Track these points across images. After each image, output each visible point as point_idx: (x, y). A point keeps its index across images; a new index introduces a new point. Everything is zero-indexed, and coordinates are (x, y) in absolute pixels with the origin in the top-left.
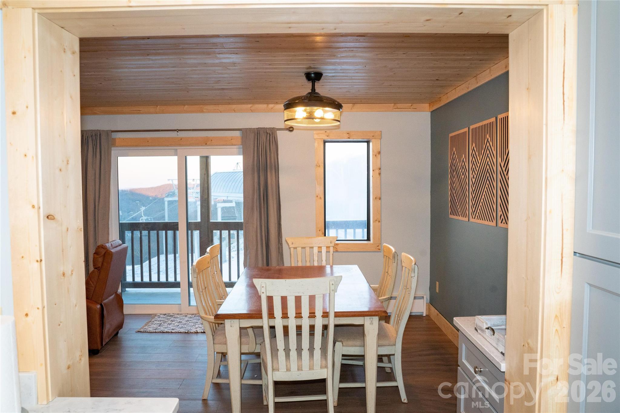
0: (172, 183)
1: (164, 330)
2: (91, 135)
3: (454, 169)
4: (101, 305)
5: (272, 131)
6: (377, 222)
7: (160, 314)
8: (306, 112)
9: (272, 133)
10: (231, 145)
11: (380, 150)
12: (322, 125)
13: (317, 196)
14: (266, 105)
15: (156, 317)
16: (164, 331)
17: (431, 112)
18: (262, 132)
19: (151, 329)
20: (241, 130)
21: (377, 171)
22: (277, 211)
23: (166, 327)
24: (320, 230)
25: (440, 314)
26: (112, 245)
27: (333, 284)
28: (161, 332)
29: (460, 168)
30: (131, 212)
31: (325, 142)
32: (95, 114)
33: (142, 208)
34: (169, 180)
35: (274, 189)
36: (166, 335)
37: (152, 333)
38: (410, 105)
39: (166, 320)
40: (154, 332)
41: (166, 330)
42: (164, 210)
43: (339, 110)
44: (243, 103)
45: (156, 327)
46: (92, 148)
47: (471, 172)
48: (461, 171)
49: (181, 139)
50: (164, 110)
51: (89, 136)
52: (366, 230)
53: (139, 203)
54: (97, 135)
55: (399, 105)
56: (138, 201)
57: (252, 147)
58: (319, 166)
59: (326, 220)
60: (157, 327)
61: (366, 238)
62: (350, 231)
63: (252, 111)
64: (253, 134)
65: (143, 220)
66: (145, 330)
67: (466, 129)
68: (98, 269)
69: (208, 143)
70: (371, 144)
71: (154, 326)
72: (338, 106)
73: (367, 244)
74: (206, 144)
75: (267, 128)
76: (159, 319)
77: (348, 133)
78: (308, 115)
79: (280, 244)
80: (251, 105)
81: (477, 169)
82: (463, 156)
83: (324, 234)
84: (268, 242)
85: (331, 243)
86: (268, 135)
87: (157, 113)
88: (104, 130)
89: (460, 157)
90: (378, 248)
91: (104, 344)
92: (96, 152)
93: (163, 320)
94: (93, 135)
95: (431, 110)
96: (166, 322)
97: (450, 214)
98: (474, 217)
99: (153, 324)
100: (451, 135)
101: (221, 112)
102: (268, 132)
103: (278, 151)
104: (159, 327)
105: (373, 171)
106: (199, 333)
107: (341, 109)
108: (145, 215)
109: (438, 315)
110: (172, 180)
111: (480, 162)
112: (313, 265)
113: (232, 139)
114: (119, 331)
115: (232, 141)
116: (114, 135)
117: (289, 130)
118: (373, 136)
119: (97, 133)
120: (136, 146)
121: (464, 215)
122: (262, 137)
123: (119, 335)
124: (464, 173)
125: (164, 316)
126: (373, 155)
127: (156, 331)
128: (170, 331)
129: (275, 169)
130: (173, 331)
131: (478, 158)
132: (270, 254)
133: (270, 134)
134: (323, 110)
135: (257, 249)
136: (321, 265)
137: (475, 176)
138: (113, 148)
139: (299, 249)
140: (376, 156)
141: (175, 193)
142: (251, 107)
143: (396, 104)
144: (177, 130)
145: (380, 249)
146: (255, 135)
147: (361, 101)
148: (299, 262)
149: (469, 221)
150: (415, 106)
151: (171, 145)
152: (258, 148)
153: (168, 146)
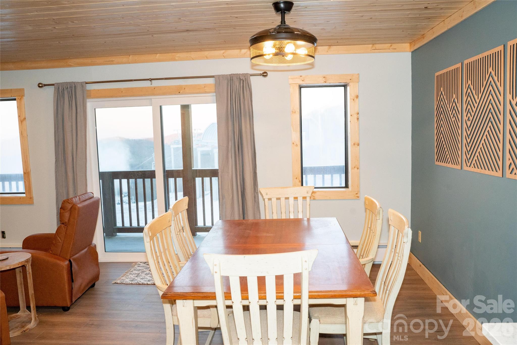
1: (140, 281)
2: (66, 87)
3: (441, 111)
4: (70, 261)
5: (245, 77)
6: (356, 169)
7: (141, 263)
8: (275, 48)
9: (246, 79)
10: (204, 93)
11: (358, 93)
12: (294, 64)
13: (293, 143)
14: (239, 50)
15: (136, 266)
16: (140, 283)
17: (412, 52)
18: (235, 79)
19: (128, 281)
20: (214, 77)
21: (356, 116)
22: (252, 159)
23: (143, 277)
24: (296, 178)
25: (423, 266)
26: (79, 199)
27: (306, 261)
28: (137, 283)
29: (449, 110)
31: (301, 87)
32: (70, 66)
35: (249, 137)
36: (141, 287)
37: (128, 285)
38: (390, 45)
39: (145, 270)
40: (130, 284)
41: (142, 281)
43: (313, 44)
44: (215, 49)
45: (133, 277)
46: (68, 101)
47: (465, 114)
48: (450, 113)
49: (155, 88)
50: (136, 59)
51: (64, 88)
52: (343, 176)
54: (72, 87)
55: (377, 46)
57: (226, 94)
58: (295, 112)
59: (303, 166)
60: (135, 277)
61: (344, 185)
62: (328, 177)
63: (224, 57)
64: (226, 81)
66: (122, 281)
67: (459, 65)
68: (65, 224)
69: (181, 92)
70: (348, 88)
71: (132, 277)
72: (311, 39)
73: (345, 192)
74: (179, 93)
75: (240, 74)
76: (138, 268)
77: (324, 77)
78: (277, 51)
79: (256, 192)
80: (224, 51)
81: (474, 110)
82: (454, 96)
83: (301, 182)
84: (244, 191)
85: (307, 193)
86: (242, 81)
87: (129, 63)
88: (78, 82)
89: (449, 98)
90: (357, 195)
91: (74, 300)
92: (72, 104)
93: (142, 270)
94: (68, 87)
95: (412, 50)
96: (144, 271)
97: (437, 161)
98: (469, 165)
99: (131, 274)
100: (437, 74)
101: (193, 60)
102: (241, 78)
103: (252, 97)
104: (136, 278)
105: (351, 115)
107: (316, 44)
109: (421, 266)
111: (478, 101)
112: (289, 218)
113: (205, 87)
114: (96, 283)
115: (206, 88)
116: (89, 87)
117: (263, 76)
118: (351, 79)
119: (72, 86)
120: (112, 97)
121: (455, 162)
122: (235, 83)
123: (96, 287)
124: (455, 115)
125: (144, 265)
126: (351, 99)
127: (133, 283)
128: (145, 283)
129: (249, 116)
130: (149, 283)
131: (476, 97)
132: (246, 204)
133: (243, 80)
134: (295, 44)
135: (233, 197)
136: (297, 218)
137: (471, 119)
138: (88, 100)
139: (274, 200)
140: (354, 100)
142: (223, 53)
143: (374, 45)
144: (150, 79)
145: (359, 197)
146: (229, 81)
147: (338, 42)
148: (273, 214)
149: (461, 169)
150: (394, 46)
151: (145, 95)
152: (232, 94)
153: (141, 96)
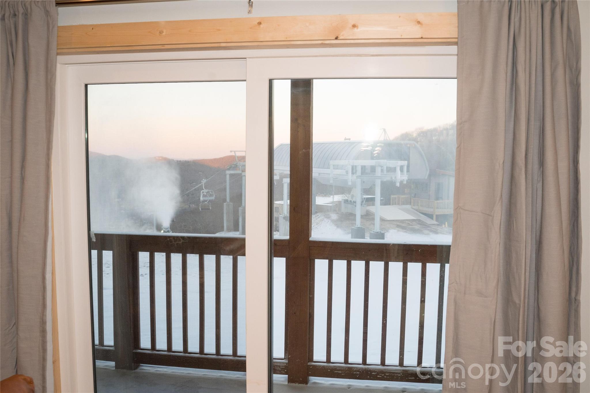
0: (234, 155)
30: (193, 183)
33: (203, 181)
34: (231, 151)
42: (225, 182)
49: (260, 24)
53: (201, 174)
56: (201, 172)
65: (204, 193)
69: (342, 36)
74: (336, 39)
108: (206, 188)
110: (235, 152)
141: (238, 165)
151: (228, 44)
153: (218, 45)
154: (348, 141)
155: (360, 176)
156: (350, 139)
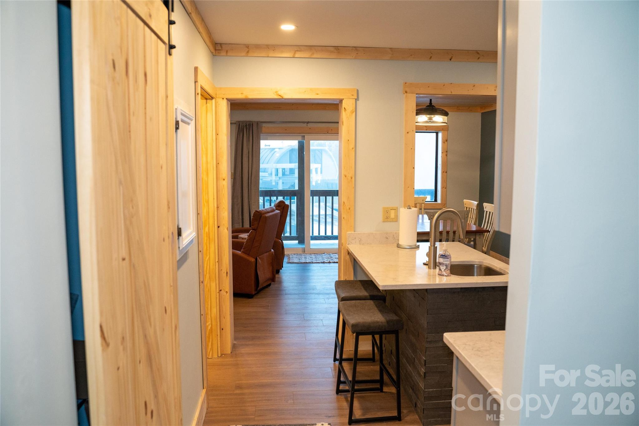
6: (444, 188)
11: (447, 138)
21: (445, 154)
32: (247, 109)
38: (468, 107)
49: (310, 129)
50: (298, 107)
51: (244, 125)
54: (250, 124)
61: (433, 200)
69: (329, 132)
70: (440, 134)
73: (437, 204)
77: (426, 127)
87: (292, 110)
88: (255, 121)
90: (444, 206)
92: (249, 135)
94: (247, 125)
95: (482, 112)
105: (442, 153)
106: (331, 263)
118: (442, 129)
140: (444, 143)
143: (459, 107)
150: (471, 108)
151: (302, 133)
153: (299, 133)
154: (268, 147)
155: (282, 177)
156: (269, 146)
